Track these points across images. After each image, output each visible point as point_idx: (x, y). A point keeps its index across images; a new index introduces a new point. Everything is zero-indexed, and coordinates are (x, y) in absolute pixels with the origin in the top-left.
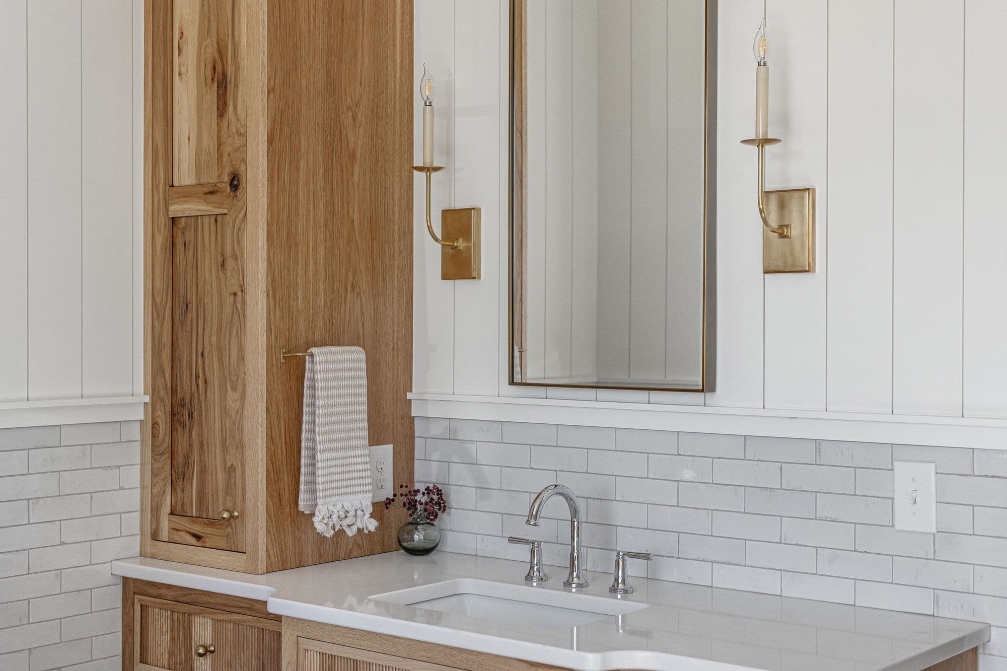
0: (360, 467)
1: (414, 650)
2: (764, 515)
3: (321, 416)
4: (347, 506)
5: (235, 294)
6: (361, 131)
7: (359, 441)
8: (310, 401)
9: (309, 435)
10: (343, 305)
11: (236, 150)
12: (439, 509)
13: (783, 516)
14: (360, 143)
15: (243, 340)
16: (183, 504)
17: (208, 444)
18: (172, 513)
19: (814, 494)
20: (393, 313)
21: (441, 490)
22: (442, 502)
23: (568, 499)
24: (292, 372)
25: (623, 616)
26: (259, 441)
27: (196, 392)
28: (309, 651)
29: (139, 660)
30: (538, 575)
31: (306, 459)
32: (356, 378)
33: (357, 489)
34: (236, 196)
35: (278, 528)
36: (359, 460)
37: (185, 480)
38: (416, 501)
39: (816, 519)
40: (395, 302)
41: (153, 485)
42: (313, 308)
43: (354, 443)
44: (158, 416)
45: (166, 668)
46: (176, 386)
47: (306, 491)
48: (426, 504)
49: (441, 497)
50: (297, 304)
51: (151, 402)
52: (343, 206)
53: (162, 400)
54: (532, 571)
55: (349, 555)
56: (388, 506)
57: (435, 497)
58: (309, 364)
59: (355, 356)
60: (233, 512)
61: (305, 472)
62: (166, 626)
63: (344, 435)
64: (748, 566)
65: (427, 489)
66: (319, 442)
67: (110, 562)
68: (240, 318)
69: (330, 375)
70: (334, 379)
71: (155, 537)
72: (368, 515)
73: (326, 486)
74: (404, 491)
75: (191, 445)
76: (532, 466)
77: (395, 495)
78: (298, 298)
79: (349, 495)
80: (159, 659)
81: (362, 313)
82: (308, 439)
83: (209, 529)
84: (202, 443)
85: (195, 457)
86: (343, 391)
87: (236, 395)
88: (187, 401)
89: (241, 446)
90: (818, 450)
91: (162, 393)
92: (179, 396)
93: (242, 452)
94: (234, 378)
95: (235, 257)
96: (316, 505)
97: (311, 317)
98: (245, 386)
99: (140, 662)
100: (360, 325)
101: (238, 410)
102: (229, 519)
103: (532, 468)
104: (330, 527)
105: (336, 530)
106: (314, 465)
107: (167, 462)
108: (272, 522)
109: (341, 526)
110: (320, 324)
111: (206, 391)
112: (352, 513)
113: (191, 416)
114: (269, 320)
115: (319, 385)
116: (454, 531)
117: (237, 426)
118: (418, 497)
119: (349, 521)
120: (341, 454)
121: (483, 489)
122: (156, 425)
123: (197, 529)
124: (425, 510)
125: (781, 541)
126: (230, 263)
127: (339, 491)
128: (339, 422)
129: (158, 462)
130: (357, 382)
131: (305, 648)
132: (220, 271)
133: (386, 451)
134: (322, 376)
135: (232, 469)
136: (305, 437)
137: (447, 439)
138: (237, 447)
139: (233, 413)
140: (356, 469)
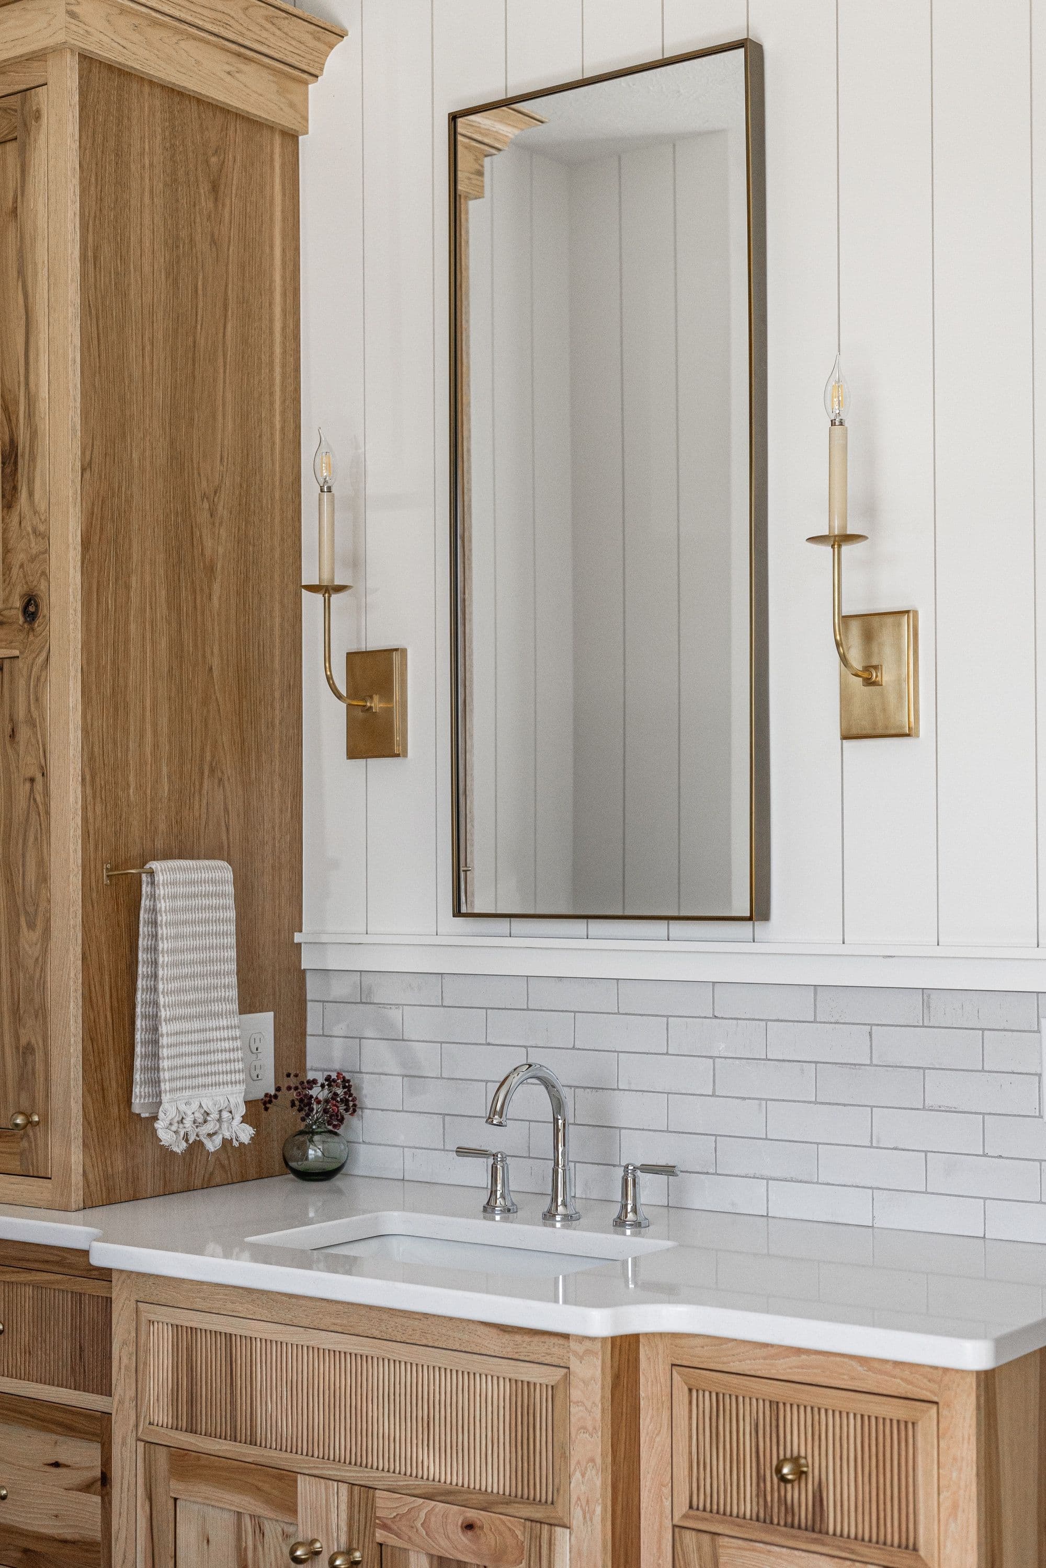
0: (226, 1045)
1: (320, 1316)
2: (845, 1105)
3: (167, 966)
4: (208, 1104)
5: (32, 780)
6: (223, 532)
7: (224, 1005)
8: (150, 944)
9: (148, 996)
10: (197, 797)
11: (33, 559)
12: (347, 1110)
13: (874, 1107)
14: (221, 550)
15: (45, 851)
19: (922, 1071)
20: (273, 810)
21: (349, 1081)
22: (350, 1099)
23: (548, 1085)
24: (121, 900)
25: (635, 1260)
26: (72, 1004)
28: (156, 1324)
30: (503, 1203)
31: (143, 1033)
32: (219, 908)
33: (221, 1078)
34: (33, 630)
35: (100, 1139)
36: (225, 1034)
38: (311, 1097)
39: (924, 1109)
40: (276, 793)
42: (152, 800)
43: (216, 1007)
47: (144, 1083)
48: (327, 1101)
49: (349, 1090)
50: (128, 795)
52: (196, 645)
54: (493, 1197)
55: (209, 1180)
56: (268, 1105)
57: (340, 1091)
58: (147, 886)
59: (217, 875)
60: (31, 1115)
61: (141, 1053)
63: (202, 995)
64: (824, 1184)
65: (328, 1079)
66: (164, 1006)
68: (39, 815)
69: (180, 903)
70: (185, 909)
72: (238, 1119)
73: (175, 1074)
74: (293, 1082)
76: (490, 1040)
77: (278, 1089)
78: (128, 785)
79: (210, 1088)
81: (226, 810)
82: (146, 1002)
86: (199, 929)
87: (35, 936)
89: (42, 1013)
90: (926, 1005)
93: (45, 1023)
94: (31, 909)
95: (32, 723)
96: (160, 1103)
97: (149, 814)
98: (48, 920)
100: (224, 828)
101: (37, 959)
102: (25, 1127)
103: (489, 1044)
104: (182, 1136)
105: (191, 1142)
106: (156, 1042)
108: (91, 1130)
109: (197, 1135)
110: (162, 827)
112: (214, 1116)
114: (85, 820)
115: (162, 918)
116: (370, 1143)
117: (36, 984)
118: (315, 1092)
119: (210, 1127)
120: (197, 1025)
121: (413, 1077)
124: (325, 1111)
125: (872, 1143)
126: (24, 733)
127: (195, 1082)
128: (193, 976)
130: (221, 914)
131: (150, 1319)
132: (8, 746)
133: (265, 1021)
134: (168, 904)
135: (29, 1049)
136: (142, 999)
137: (357, 1003)
138: (36, 1017)
139: (30, 963)
140: (220, 1048)
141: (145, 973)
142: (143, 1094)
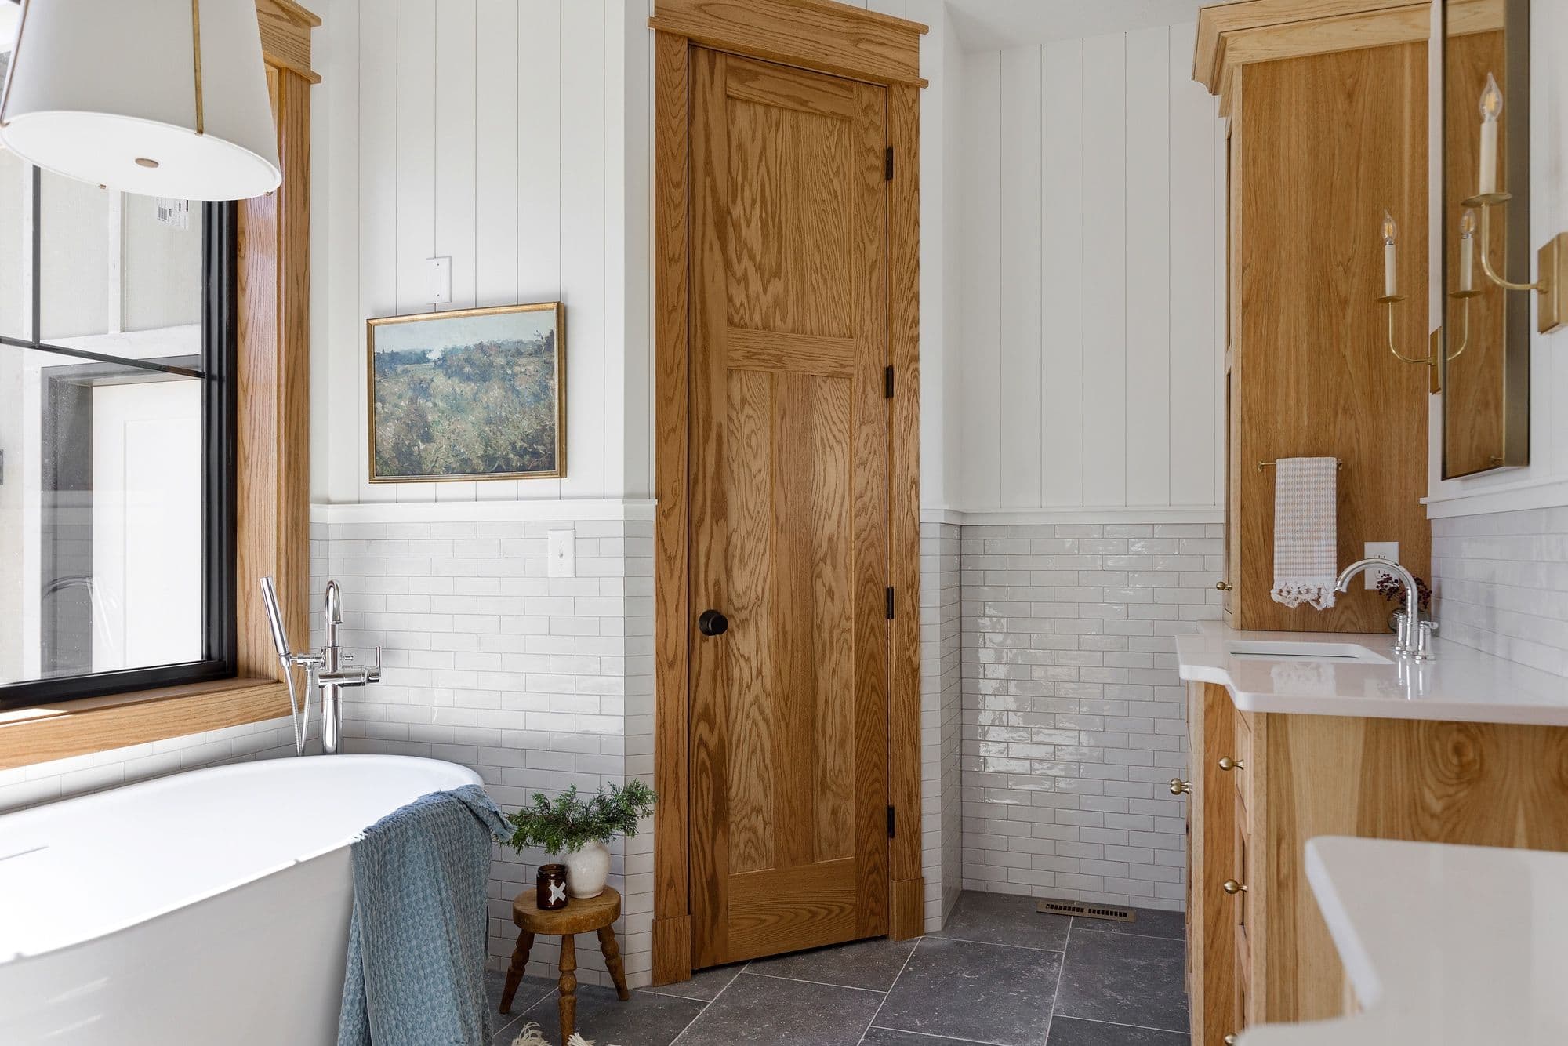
3: (1280, 511)
4: (1309, 585)
6: (1355, 281)
7: (1324, 534)
10: (1332, 425)
20: (1400, 429)
24: (1270, 480)
33: (1320, 571)
40: (1404, 419)
42: (1295, 428)
50: (1277, 427)
59: (1324, 465)
63: (1307, 528)
69: (1292, 480)
70: (1296, 483)
72: (1329, 598)
79: (1311, 576)
81: (1357, 431)
86: (1307, 493)
96: (1275, 581)
97: (1292, 435)
105: (1302, 604)
109: (1305, 600)
112: (1314, 591)
114: (1244, 440)
115: (1279, 487)
127: (1300, 572)
128: (1301, 518)
134: (1283, 480)
140: (1320, 556)
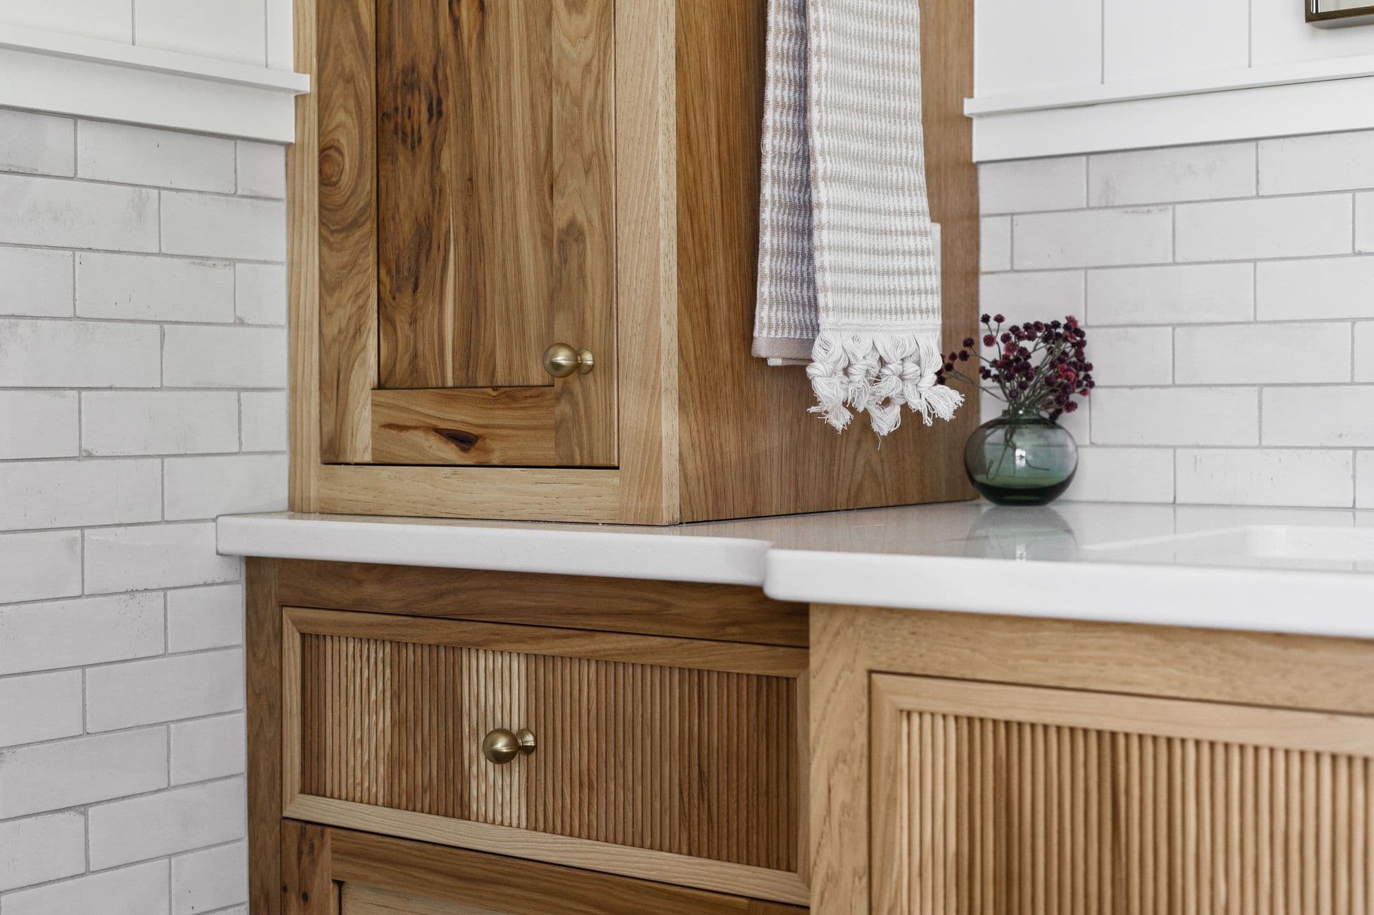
3: (826, 80)
4: (885, 348)
7: (906, 173)
8: (786, 46)
9: (783, 143)
12: (1075, 385)
16: (415, 356)
17: (490, 179)
18: (380, 386)
21: (1081, 335)
22: (1082, 365)
26: (661, 138)
27: (451, 38)
28: (915, 719)
29: (297, 787)
31: (776, 210)
33: (905, 301)
35: (704, 399)
37: (420, 288)
41: (325, 313)
43: (895, 175)
44: (338, 126)
45: (381, 801)
46: (390, 37)
47: (776, 301)
49: (1081, 350)
51: (315, 90)
53: (350, 79)
60: (580, 352)
62: (380, 688)
63: (873, 149)
65: (1051, 326)
67: (214, 520)
71: (333, 455)
73: (839, 280)
75: (436, 192)
80: (358, 781)
83: (497, 412)
84: (470, 179)
85: (452, 219)
87: (584, 23)
88: (425, 70)
89: (599, 165)
91: (350, 60)
92: (399, 62)
93: (605, 180)
96: (815, 336)
99: (302, 792)
101: (588, 65)
102: (569, 372)
104: (845, 402)
107: (366, 247)
108: (691, 379)
109: (866, 402)
111: (482, 35)
112: (895, 366)
113: (436, 111)
116: (1102, 445)
117: (585, 112)
120: (867, 198)
121: (1194, 324)
122: (332, 152)
123: (460, 417)
124: (1049, 380)
127: (866, 303)
129: (340, 250)
131: (901, 706)
135: (574, 232)
136: (774, 147)
137: (1083, 209)
138: (587, 172)
139: (575, 73)
140: (901, 247)
141: (779, 99)
142: (774, 321)
